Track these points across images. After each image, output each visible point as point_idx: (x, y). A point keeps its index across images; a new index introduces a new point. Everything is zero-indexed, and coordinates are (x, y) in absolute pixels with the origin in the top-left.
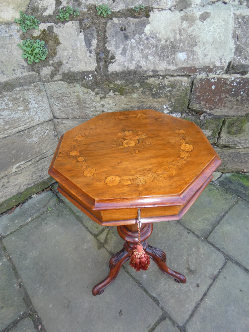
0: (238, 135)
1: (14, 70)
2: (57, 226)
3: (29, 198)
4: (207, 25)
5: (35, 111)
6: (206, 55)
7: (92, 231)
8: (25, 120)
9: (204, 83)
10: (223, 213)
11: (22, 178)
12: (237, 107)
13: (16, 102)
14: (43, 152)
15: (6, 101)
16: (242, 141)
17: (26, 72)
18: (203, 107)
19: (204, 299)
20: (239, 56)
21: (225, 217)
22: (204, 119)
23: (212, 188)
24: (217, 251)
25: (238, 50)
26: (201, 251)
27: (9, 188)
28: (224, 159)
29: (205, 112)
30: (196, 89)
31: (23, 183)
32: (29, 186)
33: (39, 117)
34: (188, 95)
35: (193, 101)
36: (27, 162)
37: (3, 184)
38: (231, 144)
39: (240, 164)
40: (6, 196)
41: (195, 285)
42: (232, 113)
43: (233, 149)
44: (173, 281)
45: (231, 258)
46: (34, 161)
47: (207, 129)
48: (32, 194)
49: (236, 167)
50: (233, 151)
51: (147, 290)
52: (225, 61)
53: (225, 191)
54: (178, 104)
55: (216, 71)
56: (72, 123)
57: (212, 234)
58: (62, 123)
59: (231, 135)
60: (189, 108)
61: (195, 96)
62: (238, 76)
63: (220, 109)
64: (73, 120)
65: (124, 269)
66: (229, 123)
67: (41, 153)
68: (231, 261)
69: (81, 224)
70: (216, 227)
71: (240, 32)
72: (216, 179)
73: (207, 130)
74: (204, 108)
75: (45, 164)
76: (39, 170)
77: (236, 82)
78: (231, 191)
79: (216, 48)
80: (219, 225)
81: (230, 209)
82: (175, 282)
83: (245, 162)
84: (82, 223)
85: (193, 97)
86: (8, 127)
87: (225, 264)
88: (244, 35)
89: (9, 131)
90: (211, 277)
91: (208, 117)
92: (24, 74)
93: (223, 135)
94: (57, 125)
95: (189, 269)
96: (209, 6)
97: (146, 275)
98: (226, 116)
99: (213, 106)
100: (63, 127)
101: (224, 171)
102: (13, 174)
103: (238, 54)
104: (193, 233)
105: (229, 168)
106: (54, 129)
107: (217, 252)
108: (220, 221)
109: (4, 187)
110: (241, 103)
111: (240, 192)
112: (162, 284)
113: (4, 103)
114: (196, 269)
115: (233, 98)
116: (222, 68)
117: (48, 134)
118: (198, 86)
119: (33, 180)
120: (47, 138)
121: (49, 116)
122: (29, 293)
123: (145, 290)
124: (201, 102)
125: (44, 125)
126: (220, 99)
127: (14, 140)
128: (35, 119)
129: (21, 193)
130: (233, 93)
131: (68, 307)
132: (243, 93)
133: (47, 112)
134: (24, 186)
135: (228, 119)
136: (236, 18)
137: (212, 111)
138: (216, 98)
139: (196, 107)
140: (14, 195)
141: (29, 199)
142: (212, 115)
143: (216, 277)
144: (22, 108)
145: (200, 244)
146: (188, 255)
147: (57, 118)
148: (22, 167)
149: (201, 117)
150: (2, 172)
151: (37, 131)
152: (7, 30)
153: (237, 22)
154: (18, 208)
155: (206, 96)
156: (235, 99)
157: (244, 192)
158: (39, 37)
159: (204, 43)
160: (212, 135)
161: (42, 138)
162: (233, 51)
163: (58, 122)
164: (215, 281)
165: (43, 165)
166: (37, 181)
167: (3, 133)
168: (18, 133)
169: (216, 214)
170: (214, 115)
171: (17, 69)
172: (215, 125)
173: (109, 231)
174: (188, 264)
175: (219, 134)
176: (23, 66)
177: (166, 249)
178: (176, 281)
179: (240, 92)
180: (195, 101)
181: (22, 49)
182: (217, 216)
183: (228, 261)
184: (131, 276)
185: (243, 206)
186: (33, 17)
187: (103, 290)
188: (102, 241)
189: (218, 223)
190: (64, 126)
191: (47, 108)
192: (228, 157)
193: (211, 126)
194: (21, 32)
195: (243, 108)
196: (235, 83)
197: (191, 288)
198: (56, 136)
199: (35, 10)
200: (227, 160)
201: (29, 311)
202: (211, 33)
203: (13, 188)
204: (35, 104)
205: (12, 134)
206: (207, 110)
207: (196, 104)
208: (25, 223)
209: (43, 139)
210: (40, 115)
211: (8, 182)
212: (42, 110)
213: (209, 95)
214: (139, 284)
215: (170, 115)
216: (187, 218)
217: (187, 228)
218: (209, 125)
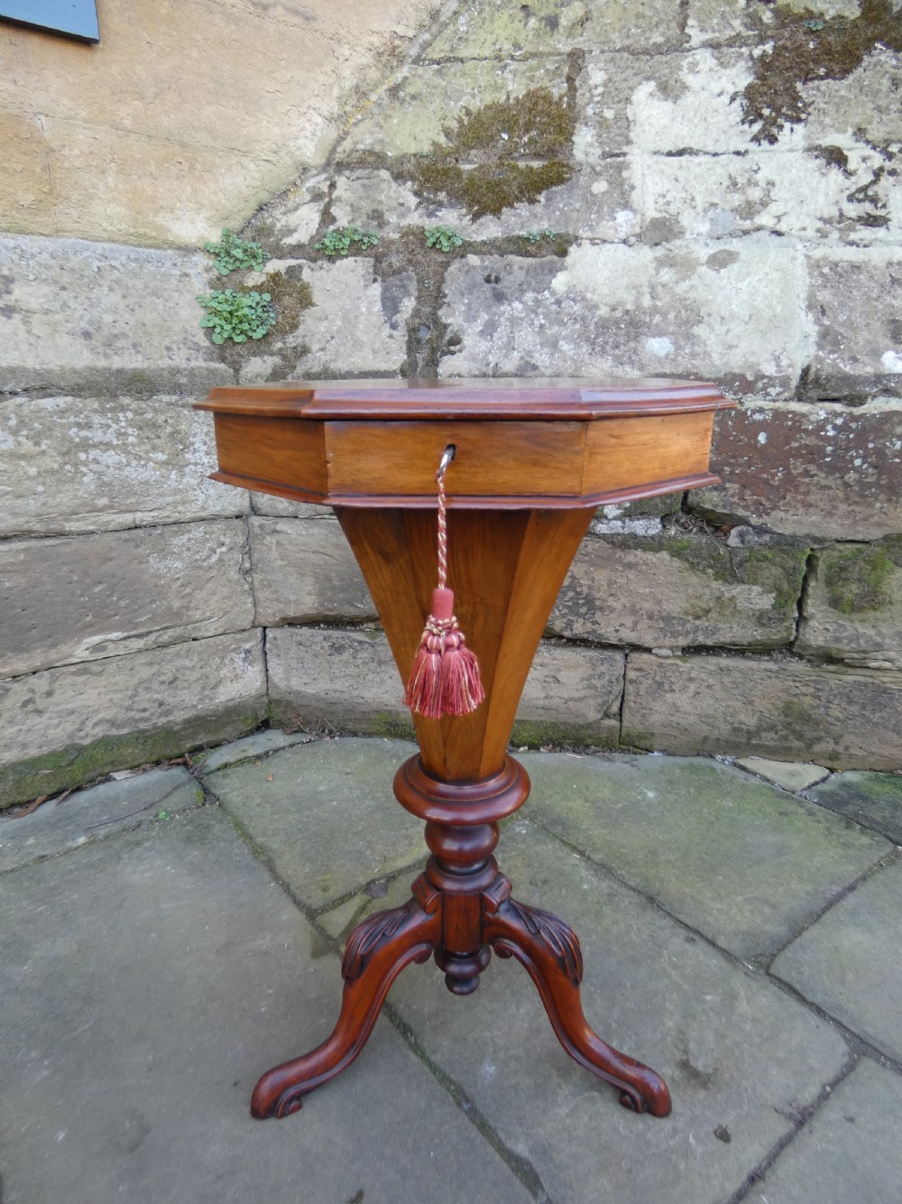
0: (871, 614)
1: (168, 349)
2: (173, 869)
3: (99, 778)
4: (729, 278)
6: (730, 347)
7: (303, 897)
8: (161, 495)
9: (730, 423)
10: (836, 889)
11: (97, 691)
12: (851, 508)
13: (149, 434)
14: (192, 619)
15: (123, 424)
16: (888, 641)
17: (200, 360)
18: (734, 503)
19: (751, 1196)
20: (832, 352)
21: (843, 903)
22: (741, 545)
23: (788, 806)
24: (815, 1017)
25: (828, 338)
26: (743, 1006)
27: (46, 716)
28: (831, 712)
29: (743, 521)
31: (97, 711)
32: (114, 732)
33: (208, 497)
36: (130, 637)
37: (30, 695)
38: (845, 648)
39: (895, 736)
40: (25, 746)
41: (711, 1130)
42: (834, 529)
43: (860, 671)
44: (611, 1105)
45: (876, 1050)
46: (155, 642)
47: (755, 582)
48: (117, 765)
49: (881, 749)
50: (860, 679)
51: (490, 1127)
52: (789, 362)
53: (840, 821)
55: (764, 389)
57: (788, 953)
58: (275, 531)
59: (844, 612)
60: (688, 506)
62: (838, 407)
63: (791, 513)
64: (311, 522)
65: (407, 1038)
66: (830, 567)
67: (185, 619)
68: (878, 1061)
69: (267, 873)
70: (803, 929)
71: (827, 297)
72: (806, 784)
73: (756, 588)
74: (739, 505)
75: (188, 663)
76: (163, 678)
77: (835, 427)
78: (865, 824)
79: (761, 332)
80: (817, 926)
81: (864, 878)
82: (620, 1107)
84: (272, 870)
86: (103, 501)
87: (850, 1068)
88: (842, 304)
89: (105, 517)
90: (788, 1109)
91: (753, 538)
92: (193, 364)
93: (813, 611)
94: (256, 536)
95: (685, 1065)
96: (735, 240)
97: (493, 1068)
98: (816, 540)
99: (768, 499)
100: (274, 546)
101: (834, 765)
102: (73, 669)
103: (829, 348)
104: (712, 943)
105: (852, 751)
106: (244, 547)
107: (814, 1020)
108: (823, 912)
109: (30, 707)
110: (863, 497)
112: (563, 1111)
113: (114, 426)
114: (716, 1070)
115: (831, 478)
116: (784, 382)
117: (220, 560)
118: (714, 432)
119: (132, 709)
123: (483, 1127)
124: (728, 485)
125: (216, 527)
126: (789, 480)
127: (112, 549)
128: (194, 498)
129: (81, 750)
130: (827, 460)
132: (863, 463)
135: (825, 552)
136: (814, 266)
137: (764, 516)
138: (773, 476)
139: (710, 500)
140: (54, 751)
141: (100, 782)
142: (766, 532)
143: (811, 1114)
144: (162, 457)
145: (739, 983)
146: (684, 1017)
147: (261, 514)
148: (111, 650)
149: (731, 538)
150: (38, 651)
151: (190, 539)
152: (179, 261)
153: (816, 273)
154: (53, 803)
155: (741, 465)
156: (839, 482)
158: (260, 289)
159: (723, 318)
160: (774, 606)
161: (200, 567)
162: (813, 338)
163: (261, 527)
164: (806, 1129)
165: (179, 663)
166: (146, 720)
167: (85, 519)
168: (129, 529)
169: (808, 887)
170: (774, 533)
171: (179, 349)
172: (781, 570)
173: (369, 901)
174: (681, 1047)
175: (800, 604)
176: (196, 344)
177: (592, 984)
178: (624, 1104)
179: (852, 459)
181: (206, 307)
182: (808, 894)
183: (864, 1058)
184: (430, 1064)
186: (254, 245)
187: (299, 1097)
188: (335, 931)
189: (816, 917)
190: (278, 542)
192: (844, 705)
193: (767, 573)
194: (215, 273)
195: (873, 516)
196: (829, 427)
197: (692, 1140)
198: (247, 572)
199: (263, 232)
200: (840, 716)
202: (744, 296)
203: (55, 721)
204: (202, 454)
205: (111, 527)
206: (748, 514)
207: (710, 491)
208: (60, 849)
209: (201, 572)
211: (49, 694)
213: (749, 464)
214: (461, 1097)
215: (624, 522)
216: (688, 890)
217: (686, 926)
218: (762, 569)
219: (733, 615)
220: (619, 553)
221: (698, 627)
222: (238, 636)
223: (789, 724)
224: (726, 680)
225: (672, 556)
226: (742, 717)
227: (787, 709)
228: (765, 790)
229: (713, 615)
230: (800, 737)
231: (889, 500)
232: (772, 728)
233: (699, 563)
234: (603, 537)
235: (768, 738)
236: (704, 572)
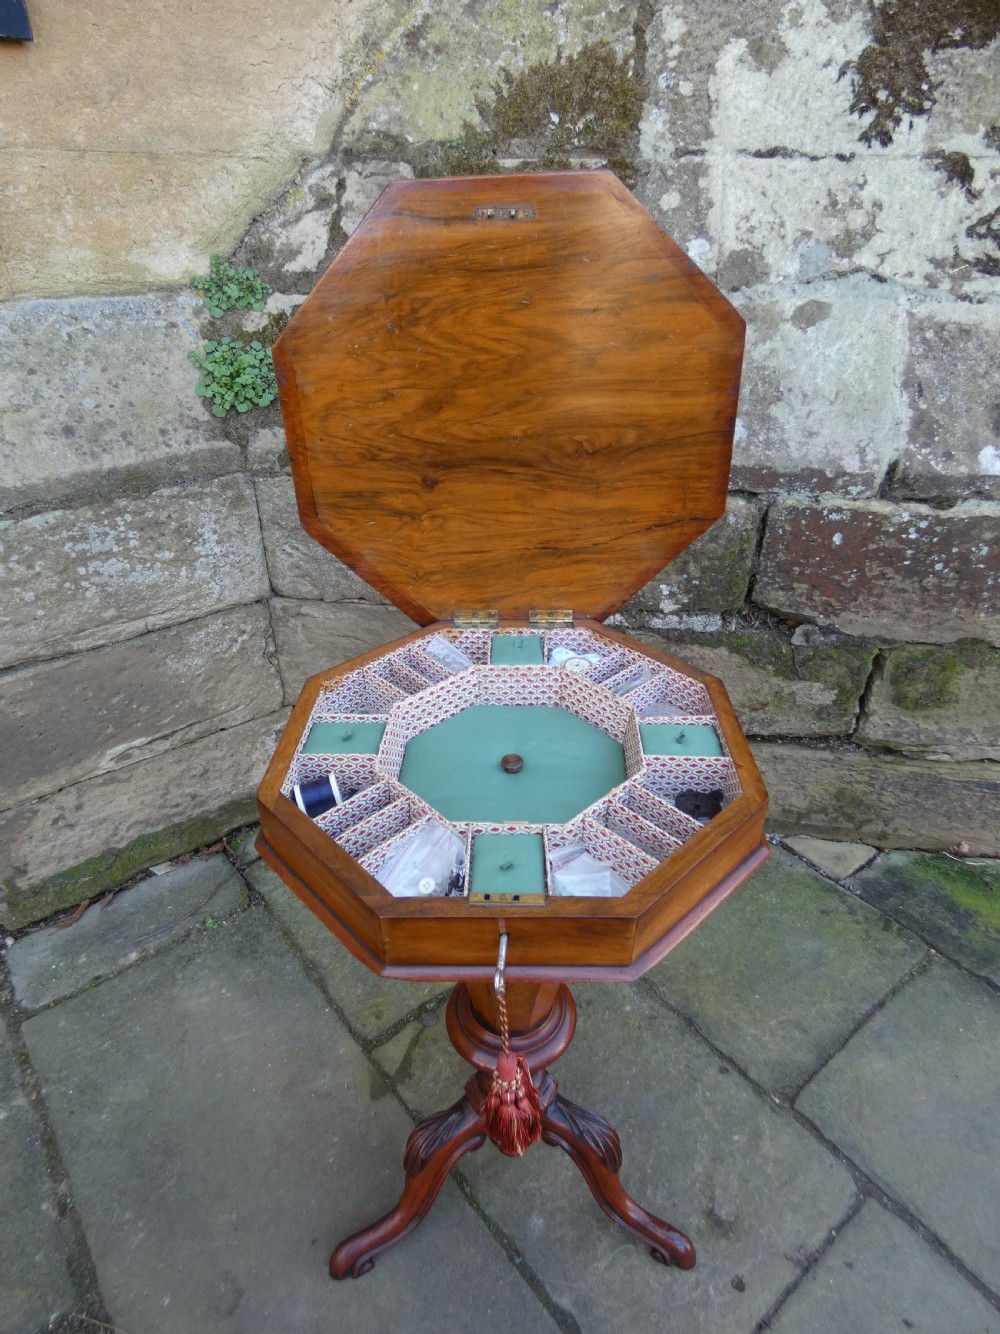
0: (936, 711)
1: (163, 432)
2: (227, 992)
3: (140, 876)
4: (816, 340)
5: (212, 565)
6: (811, 435)
7: (357, 1025)
8: (173, 595)
9: (803, 522)
10: (866, 1007)
11: (127, 797)
12: (925, 612)
13: (152, 534)
14: (218, 712)
15: (122, 528)
16: (949, 736)
17: (201, 440)
18: (801, 603)
20: (925, 445)
21: (871, 1024)
22: (805, 644)
23: (832, 902)
24: (831, 1156)
25: (923, 427)
26: (767, 1147)
27: (78, 829)
28: (883, 798)
29: (809, 621)
30: (776, 539)
31: (130, 815)
32: (150, 830)
33: (223, 588)
34: (747, 557)
35: (766, 579)
36: (154, 740)
37: (59, 812)
38: (905, 742)
39: (945, 821)
40: (61, 859)
41: (729, 1280)
42: (905, 631)
43: (917, 763)
44: (644, 1257)
45: (879, 1188)
46: (181, 740)
47: (817, 679)
48: (155, 860)
49: (930, 831)
50: (917, 770)
51: (538, 1281)
52: (875, 457)
53: (879, 919)
54: (712, 585)
55: (845, 486)
56: (331, 617)
57: (813, 1086)
58: (299, 614)
59: (907, 709)
60: (752, 602)
61: (774, 564)
62: (924, 509)
63: (861, 614)
64: (339, 606)
65: (463, 1189)
66: (897, 667)
67: (211, 712)
68: (880, 1201)
69: (321, 995)
70: (831, 1057)
71: (927, 372)
72: (851, 872)
73: (818, 685)
74: (806, 605)
75: (218, 754)
76: (194, 772)
77: (918, 530)
78: (903, 922)
79: (848, 415)
80: (844, 1053)
81: (894, 992)
82: (651, 1259)
83: (964, 814)
84: (324, 991)
85: (766, 567)
86: (111, 612)
87: (856, 1210)
88: (943, 382)
89: (114, 629)
90: (796, 1255)
91: (818, 638)
92: (194, 447)
93: (875, 708)
94: (279, 619)
95: (710, 1214)
96: (828, 285)
97: (541, 1221)
98: (884, 641)
99: (839, 601)
100: (299, 630)
101: (882, 844)
102: (100, 781)
103: (922, 439)
104: (743, 1073)
105: (901, 833)
106: (266, 631)
107: (829, 1158)
108: (851, 1036)
109: (61, 823)
110: (940, 600)
111: (940, 930)
112: (601, 1265)
113: (113, 533)
114: (737, 1217)
115: (908, 581)
116: (867, 481)
117: (243, 649)
118: (784, 531)
119: (165, 807)
120: (237, 662)
121: (256, 587)
122: (91, 1242)
123: (533, 1282)
124: (795, 585)
125: (234, 617)
126: (863, 581)
127: (125, 659)
128: (208, 592)
129: (117, 854)
130: (907, 563)
131: (230, 1313)
132: (944, 568)
133: (252, 573)
134: (128, 829)
135: (893, 653)
136: (917, 327)
137: (832, 616)
138: (846, 577)
139: (775, 598)
140: (91, 858)
141: (141, 879)
142: (833, 632)
143: (816, 1260)
144: (168, 555)
145: (766, 1121)
146: (713, 1160)
147: (282, 596)
148: (137, 756)
149: (795, 636)
150: (61, 770)
151: (208, 634)
152: (162, 308)
153: (918, 339)
154: (97, 907)
155: (809, 566)
156: (916, 586)
157: (955, 932)
158: (262, 336)
159: (805, 396)
160: (834, 702)
161: (222, 659)
162: (905, 428)
163: (284, 609)
164: (810, 1275)
165: (210, 755)
166: (180, 814)
167: (93, 634)
168: (141, 635)
169: (840, 1006)
170: (841, 633)
171: (175, 430)
172: (845, 669)
173: (421, 1031)
174: (709, 1193)
175: (863, 701)
176: (195, 419)
177: (630, 1126)
178: (655, 1258)
179: (933, 563)
180: (773, 578)
181: (201, 367)
182: (839, 1015)
183: (870, 1199)
184: (485, 1218)
185: (947, 986)
186: (250, 274)
187: (371, 1260)
188: (391, 1068)
189: (843, 1043)
190: (303, 626)
192: (897, 792)
193: (830, 672)
194: (207, 315)
195: (948, 620)
196: (912, 530)
197: (712, 1292)
198: (273, 655)
199: (259, 253)
200: (893, 802)
201: (80, 1312)
202: (831, 366)
203: (89, 832)
204: (213, 544)
205: (122, 637)
206: (815, 614)
207: (776, 590)
208: (113, 968)
209: (223, 664)
210: (227, 581)
211: (79, 807)
212: (237, 565)
213: (821, 565)
214: (512, 1251)
215: (681, 618)
216: (725, 1012)
217: (721, 1053)
218: (825, 667)
219: (791, 709)
220: (674, 648)
221: (754, 719)
222: (268, 719)
223: (841, 807)
224: (780, 767)
225: (731, 652)
226: (793, 801)
227: (839, 795)
228: (810, 881)
229: (770, 708)
230: (850, 818)
231: (968, 606)
232: (823, 810)
233: (759, 660)
234: (658, 631)
235: (818, 820)
236: (764, 668)
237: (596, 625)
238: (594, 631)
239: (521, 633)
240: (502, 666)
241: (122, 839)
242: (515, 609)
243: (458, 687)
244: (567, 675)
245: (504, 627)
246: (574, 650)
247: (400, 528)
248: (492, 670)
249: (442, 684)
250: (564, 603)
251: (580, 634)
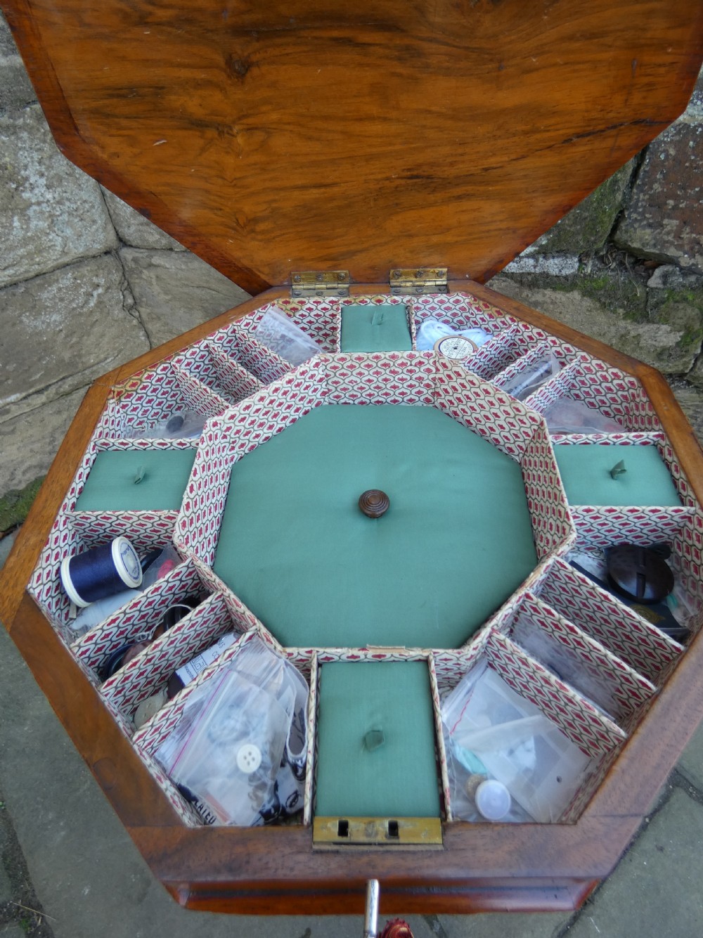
5: (47, 214)
8: (11, 249)
9: (691, 143)
11: (15, 447)
14: (88, 365)
18: (667, 242)
22: (661, 286)
29: (673, 261)
30: (656, 166)
31: (22, 462)
33: (65, 239)
34: (619, 189)
35: (634, 216)
36: (29, 395)
45: (687, 780)
46: (57, 393)
47: (666, 321)
54: (575, 223)
56: (183, 267)
58: (150, 265)
60: (613, 241)
61: (647, 197)
64: (189, 255)
67: (80, 365)
68: (686, 790)
73: (665, 327)
74: (672, 243)
85: (638, 200)
87: (666, 799)
91: (678, 279)
94: (132, 270)
100: (154, 281)
106: (121, 283)
117: (100, 303)
118: (667, 156)
120: (97, 316)
121: (102, 237)
122: (21, 840)
124: (666, 221)
125: (85, 270)
128: (49, 244)
129: (19, 494)
131: (140, 900)
133: (94, 222)
137: (698, 257)
139: (640, 237)
142: (694, 273)
143: (633, 845)
147: (131, 246)
148: (15, 411)
149: (653, 278)
151: (60, 289)
154: (10, 539)
155: (685, 198)
160: (678, 344)
161: (81, 314)
163: (135, 260)
172: (697, 311)
180: (643, 214)
183: (678, 789)
190: (157, 277)
191: (93, 207)
193: (680, 314)
198: (130, 309)
201: (16, 899)
204: (43, 190)
206: (681, 253)
207: (644, 227)
209: (82, 319)
210: (68, 232)
212: (75, 213)
213: (699, 196)
215: (537, 261)
218: (677, 310)
220: (526, 292)
225: (584, 295)
233: (610, 304)
234: (512, 276)
236: (614, 312)
237: (478, 289)
238: (476, 298)
239: (379, 301)
240: (356, 355)
241: (20, 482)
242: (372, 268)
243: (298, 385)
244: (444, 365)
245: (358, 294)
246: (446, 322)
247: (203, 150)
248: (343, 359)
249: (275, 384)
250: (435, 258)
251: (457, 301)
